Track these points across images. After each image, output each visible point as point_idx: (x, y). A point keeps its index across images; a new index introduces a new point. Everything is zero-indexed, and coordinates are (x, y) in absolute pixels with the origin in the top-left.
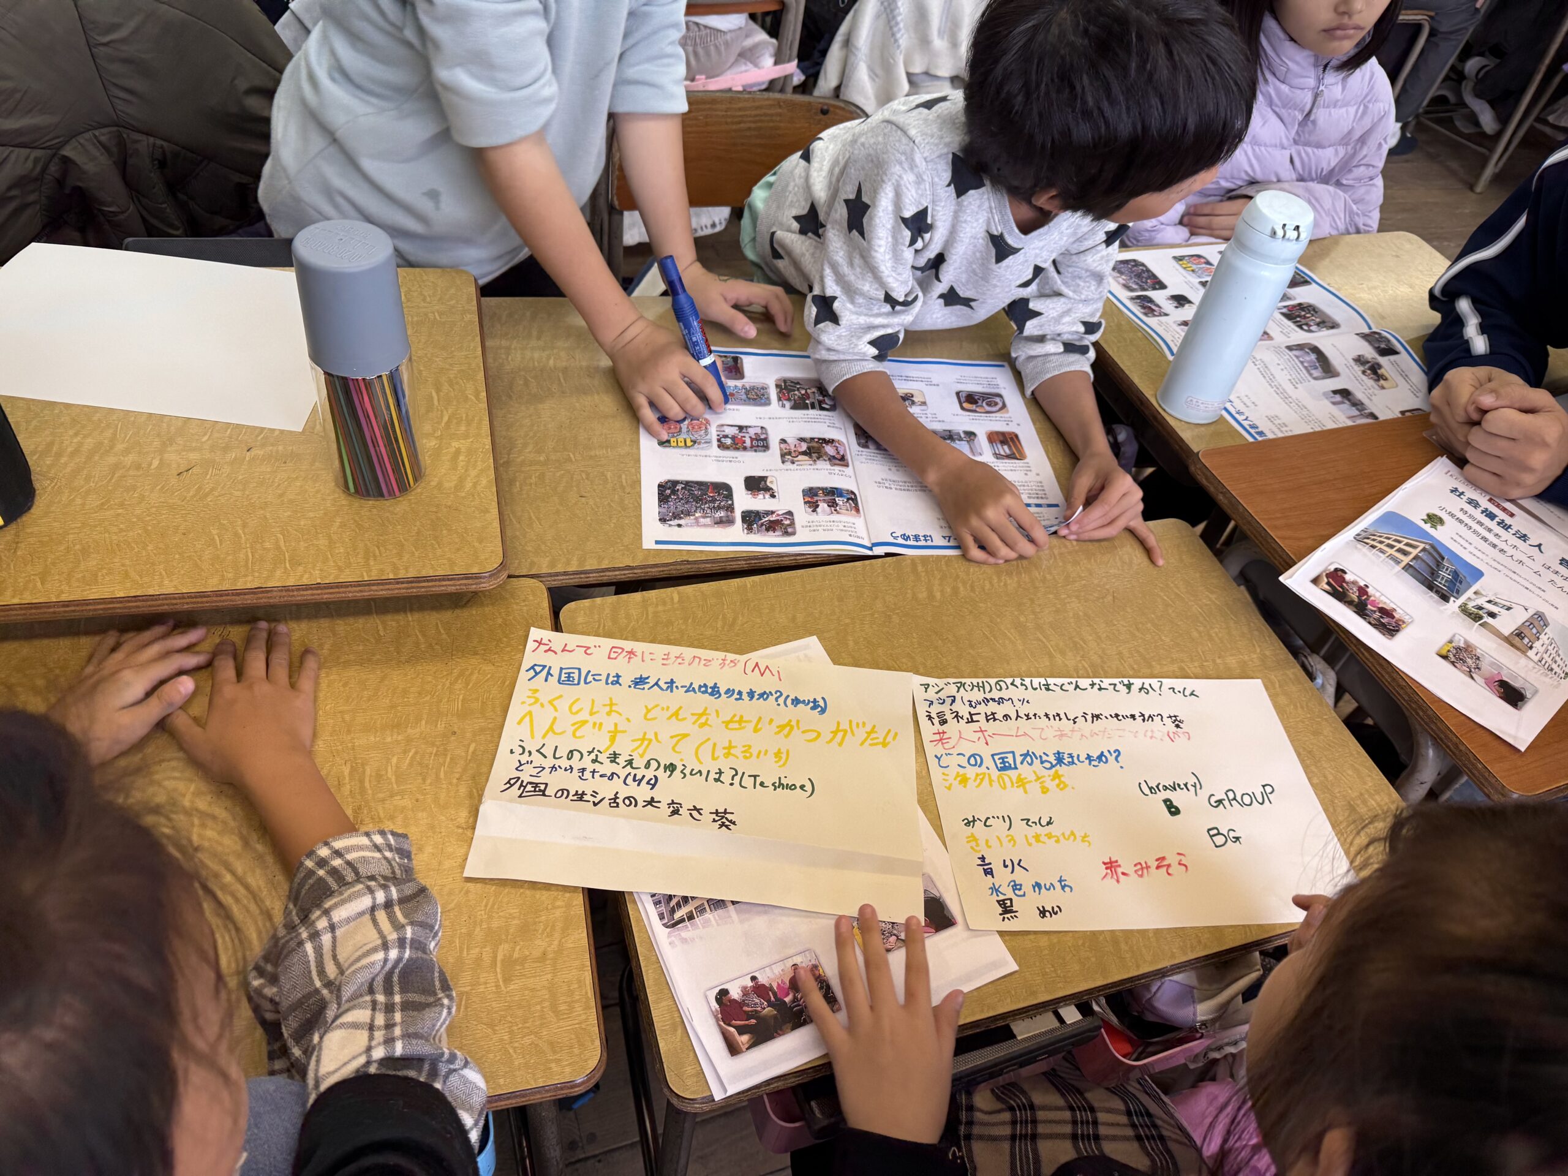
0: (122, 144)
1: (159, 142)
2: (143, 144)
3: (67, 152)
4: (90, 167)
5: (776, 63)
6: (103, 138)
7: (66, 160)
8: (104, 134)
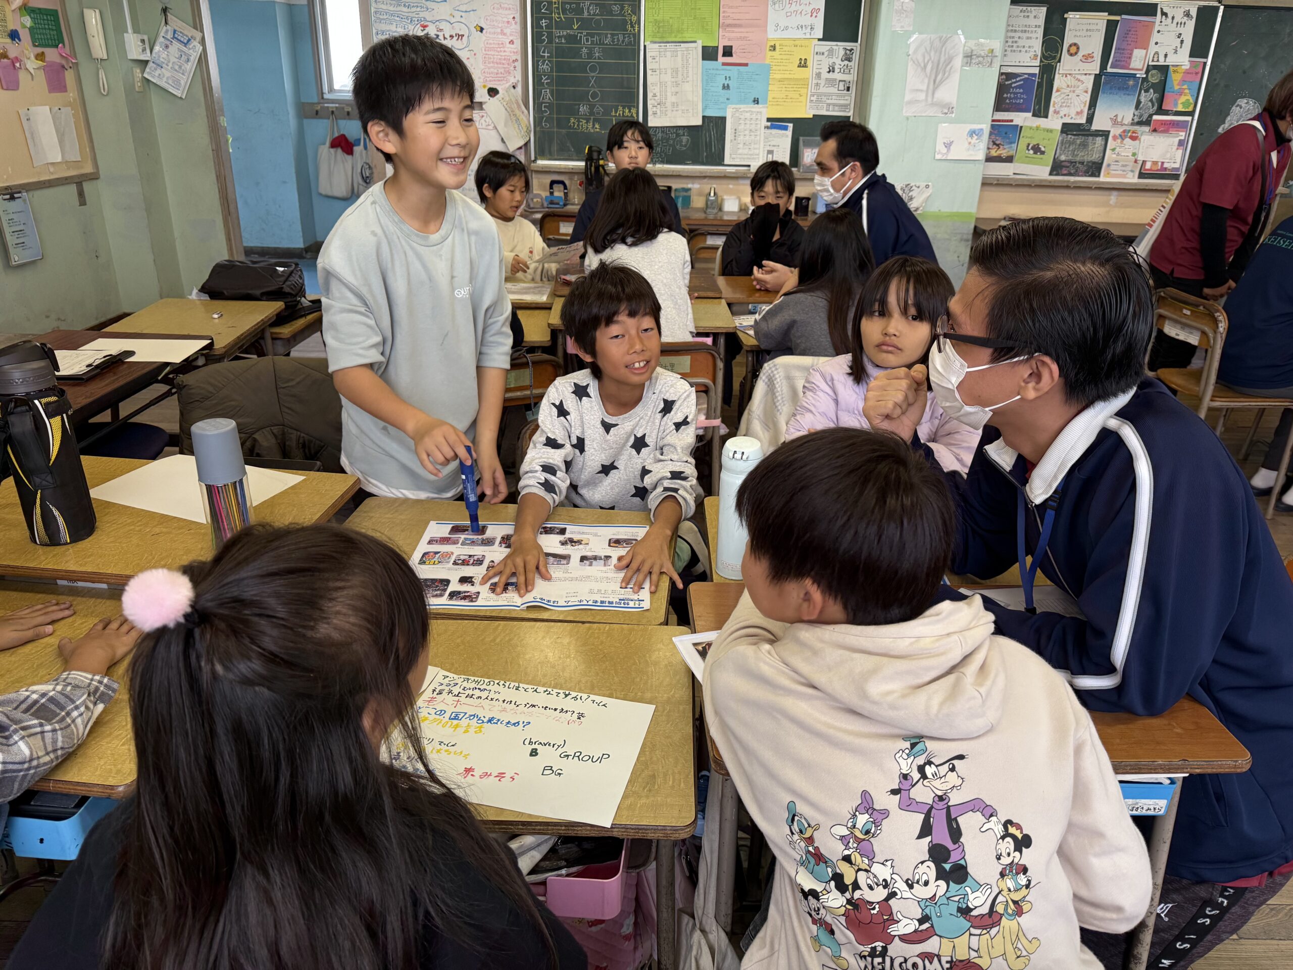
0: (283, 434)
1: (302, 435)
2: (294, 435)
3: (256, 436)
4: (265, 444)
5: (707, 419)
6: (275, 431)
7: (255, 440)
8: (275, 429)
